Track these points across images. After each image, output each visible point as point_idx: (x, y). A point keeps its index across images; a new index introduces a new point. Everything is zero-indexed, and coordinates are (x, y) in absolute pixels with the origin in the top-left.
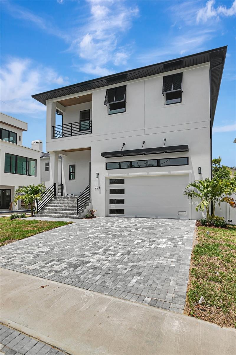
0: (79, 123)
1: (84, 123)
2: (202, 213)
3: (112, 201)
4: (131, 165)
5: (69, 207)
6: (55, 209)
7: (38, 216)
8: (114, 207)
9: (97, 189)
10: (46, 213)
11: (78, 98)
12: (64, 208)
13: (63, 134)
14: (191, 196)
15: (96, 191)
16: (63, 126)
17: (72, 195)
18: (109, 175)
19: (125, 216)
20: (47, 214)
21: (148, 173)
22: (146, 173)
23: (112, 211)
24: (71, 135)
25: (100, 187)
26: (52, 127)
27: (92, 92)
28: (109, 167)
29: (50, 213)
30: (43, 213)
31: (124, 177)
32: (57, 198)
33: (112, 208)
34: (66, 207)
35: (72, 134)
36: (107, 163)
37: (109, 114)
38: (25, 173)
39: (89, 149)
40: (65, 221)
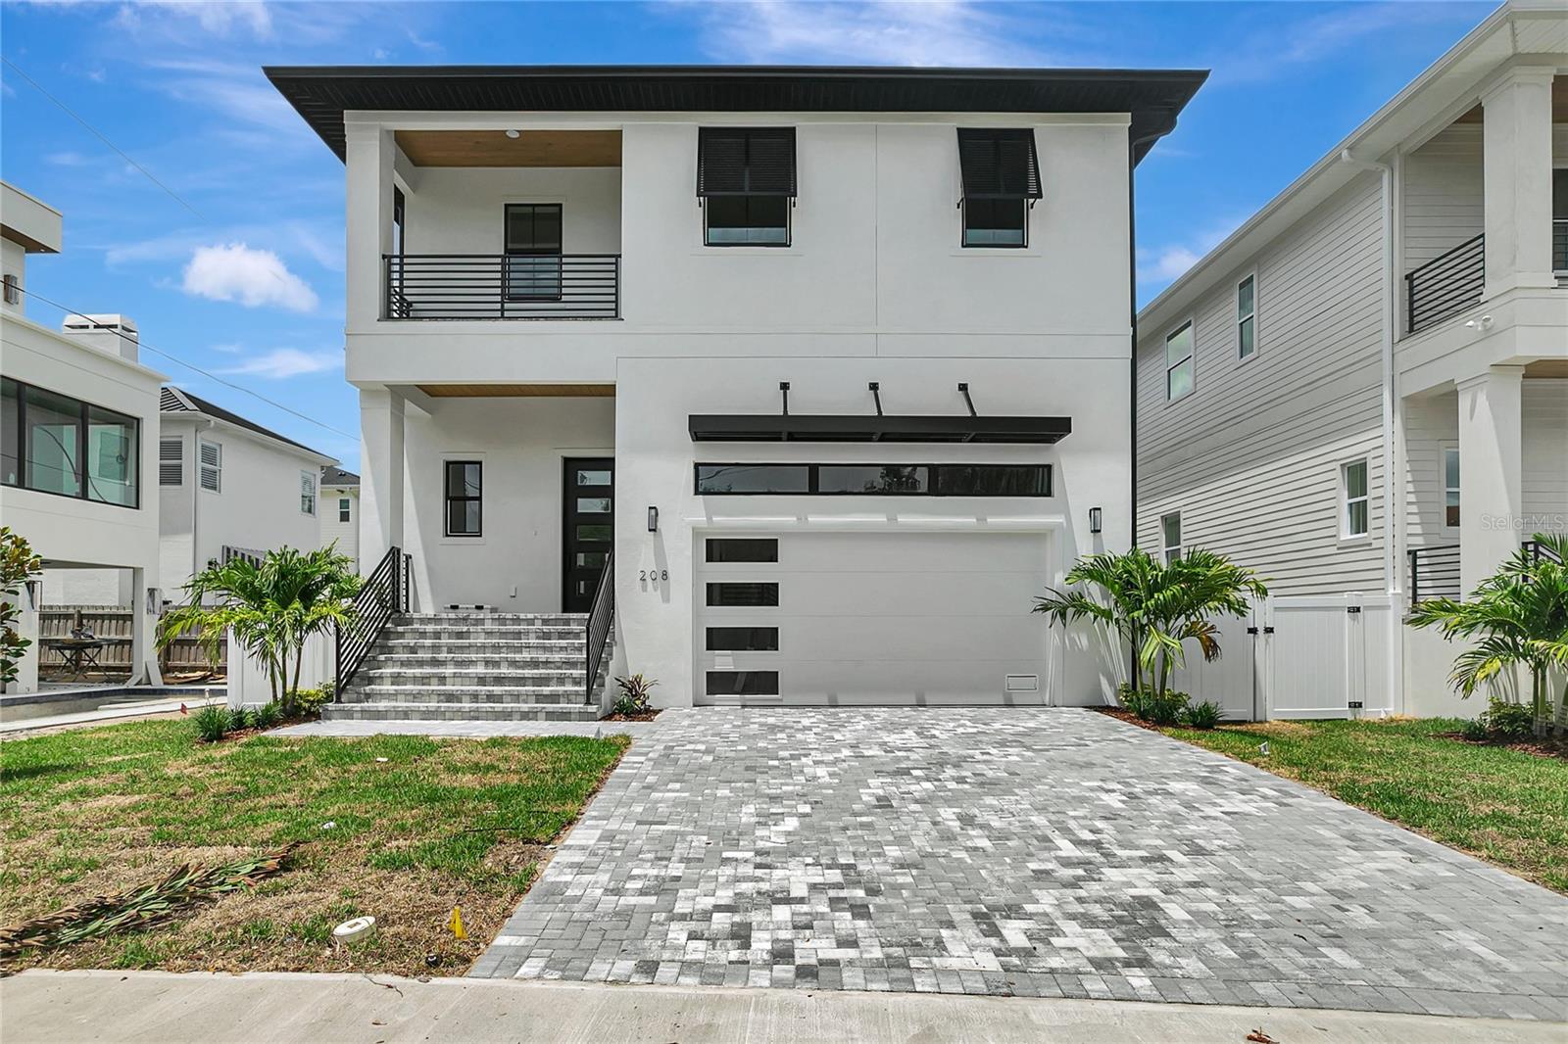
0: (499, 260)
1: (530, 267)
2: (1101, 677)
3: (718, 639)
4: (813, 481)
5: (513, 664)
6: (434, 676)
7: (348, 715)
8: (726, 661)
9: (649, 580)
10: (390, 700)
11: (517, 135)
12: (481, 670)
13: (410, 304)
14: (1063, 616)
15: (644, 589)
16: (406, 260)
17: (479, 608)
18: (709, 519)
19: (781, 700)
20: (394, 704)
21: (892, 519)
22: (882, 519)
23: (719, 683)
24: (499, 314)
25: (665, 575)
26: (384, 257)
27: (620, 123)
28: (708, 482)
29: (416, 697)
30: (368, 696)
31: (776, 534)
32: (410, 622)
33: (718, 668)
34: (496, 664)
35: (502, 310)
36: (697, 466)
37: (709, 245)
38: (77, 488)
39: (609, 391)
40: (592, 736)
